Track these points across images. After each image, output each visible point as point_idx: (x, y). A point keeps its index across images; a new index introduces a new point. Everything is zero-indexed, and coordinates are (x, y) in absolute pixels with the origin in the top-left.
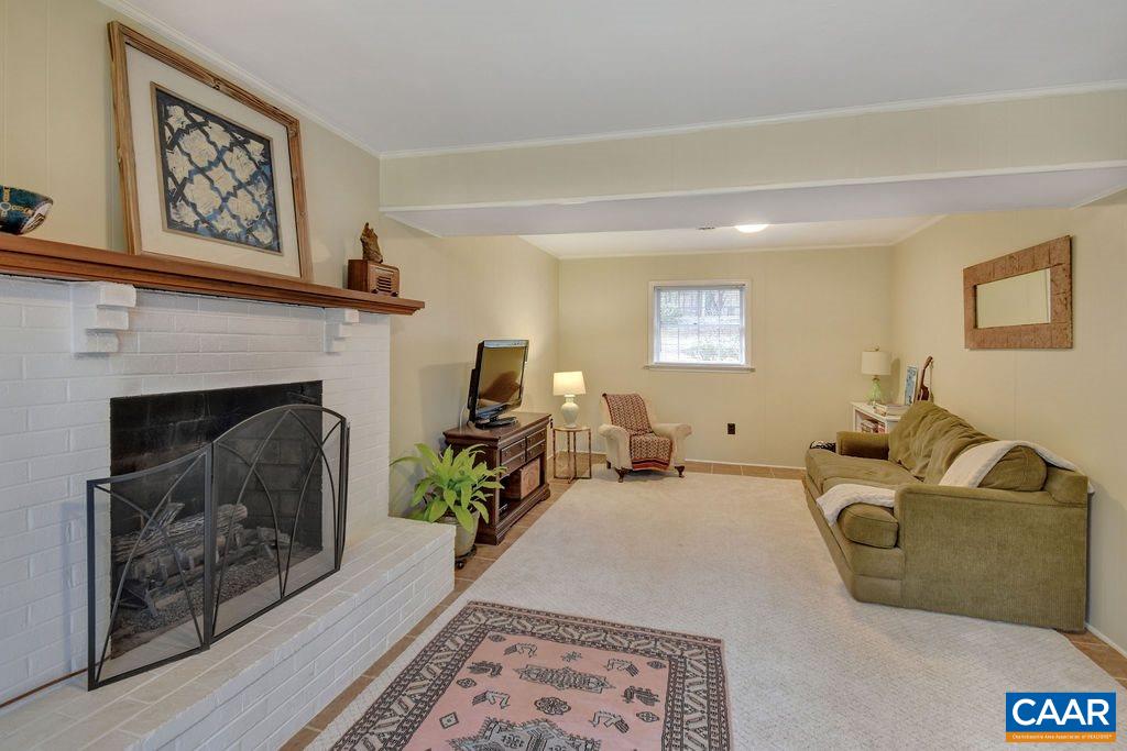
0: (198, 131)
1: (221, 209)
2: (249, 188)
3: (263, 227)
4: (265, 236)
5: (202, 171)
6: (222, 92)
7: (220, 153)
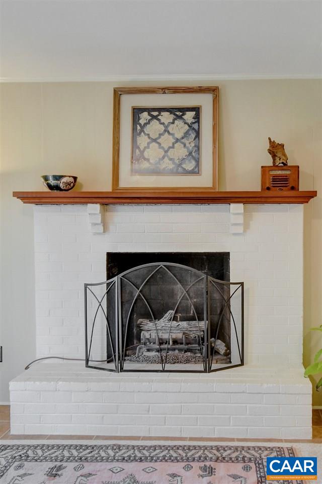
0: (155, 120)
1: (163, 157)
2: (183, 140)
3: (190, 160)
4: (190, 165)
5: (155, 140)
6: (167, 93)
7: (166, 127)
